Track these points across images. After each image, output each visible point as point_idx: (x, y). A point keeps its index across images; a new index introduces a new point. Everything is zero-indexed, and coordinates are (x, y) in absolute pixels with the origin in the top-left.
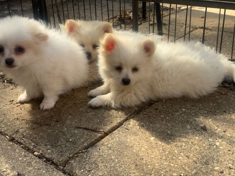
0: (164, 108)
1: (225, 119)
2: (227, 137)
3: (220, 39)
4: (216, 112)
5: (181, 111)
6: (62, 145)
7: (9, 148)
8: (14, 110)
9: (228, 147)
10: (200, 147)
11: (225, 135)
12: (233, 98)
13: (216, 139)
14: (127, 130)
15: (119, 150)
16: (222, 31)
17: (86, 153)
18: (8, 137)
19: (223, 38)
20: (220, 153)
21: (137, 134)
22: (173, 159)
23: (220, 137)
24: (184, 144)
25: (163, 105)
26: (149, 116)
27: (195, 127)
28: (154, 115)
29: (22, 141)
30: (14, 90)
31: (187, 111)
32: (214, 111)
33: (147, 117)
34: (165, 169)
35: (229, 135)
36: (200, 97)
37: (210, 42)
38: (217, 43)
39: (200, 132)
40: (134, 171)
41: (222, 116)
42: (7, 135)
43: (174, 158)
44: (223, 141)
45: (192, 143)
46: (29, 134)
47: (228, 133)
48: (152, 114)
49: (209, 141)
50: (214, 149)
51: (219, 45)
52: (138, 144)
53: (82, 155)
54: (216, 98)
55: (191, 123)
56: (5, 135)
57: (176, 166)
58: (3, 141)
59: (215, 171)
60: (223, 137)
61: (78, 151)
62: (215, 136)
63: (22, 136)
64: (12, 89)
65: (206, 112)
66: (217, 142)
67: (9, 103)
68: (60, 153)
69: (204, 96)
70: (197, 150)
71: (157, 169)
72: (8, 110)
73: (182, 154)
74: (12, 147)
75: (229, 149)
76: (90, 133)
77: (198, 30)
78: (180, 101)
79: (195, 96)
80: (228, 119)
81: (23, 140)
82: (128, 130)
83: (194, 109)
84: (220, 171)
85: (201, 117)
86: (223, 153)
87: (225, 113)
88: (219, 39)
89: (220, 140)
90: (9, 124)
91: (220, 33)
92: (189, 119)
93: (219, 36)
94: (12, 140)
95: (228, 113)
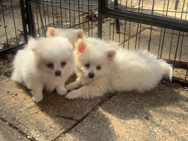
0: (120, 100)
1: (161, 110)
2: (162, 125)
3: (162, 39)
4: (156, 105)
5: (132, 103)
6: (47, 131)
7: (9, 132)
8: (10, 100)
9: (162, 133)
10: (143, 133)
11: (161, 124)
12: (168, 93)
13: (155, 127)
14: (93, 119)
15: (88, 135)
16: (164, 32)
17: (64, 137)
18: (8, 123)
19: (164, 38)
20: (156, 138)
21: (100, 122)
23: (157, 125)
24: (132, 131)
25: (119, 98)
26: (108, 108)
27: (141, 117)
28: (112, 107)
29: (18, 127)
30: (9, 82)
31: (135, 103)
32: (155, 103)
33: (107, 108)
35: (164, 124)
36: (145, 91)
37: (155, 41)
38: (160, 42)
39: (144, 121)
41: (160, 108)
42: (7, 121)
44: (159, 129)
45: (138, 130)
46: (23, 121)
47: (163, 122)
48: (111, 106)
49: (149, 128)
50: (152, 135)
51: (161, 45)
52: (100, 130)
53: (62, 139)
54: (156, 92)
55: (138, 113)
56: (5, 121)
58: (5, 127)
60: (160, 125)
61: (59, 135)
62: (154, 125)
63: (18, 123)
64: (8, 82)
65: (149, 104)
66: (155, 129)
67: (7, 94)
68: (46, 137)
69: (148, 91)
70: (141, 136)
72: (6, 100)
73: (131, 138)
74: (11, 132)
75: (163, 135)
76: (67, 121)
77: (147, 30)
78: (131, 95)
80: (164, 110)
81: (19, 126)
82: (94, 118)
83: (141, 102)
85: (145, 108)
86: (159, 138)
87: (162, 106)
89: (157, 128)
90: (8, 112)
91: (163, 33)
92: (137, 111)
93: (161, 37)
94: (11, 125)
95: (164, 106)
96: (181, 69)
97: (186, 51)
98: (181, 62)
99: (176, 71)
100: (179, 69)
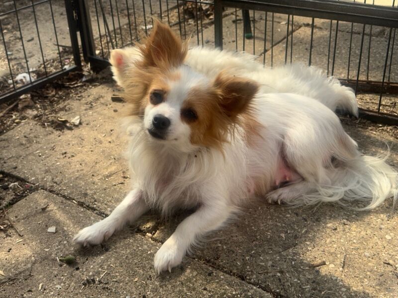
3: (333, 44)
7: (81, 215)
8: (71, 166)
16: (335, 30)
18: (75, 202)
19: (337, 42)
22: (279, 218)
29: (95, 206)
30: (61, 136)
34: (271, 229)
37: (320, 49)
38: (329, 51)
40: (236, 234)
42: (74, 199)
43: (281, 216)
46: (101, 197)
51: (332, 55)
56: (70, 199)
57: (284, 225)
58: (71, 208)
59: (328, 228)
63: (93, 200)
64: (59, 136)
67: (62, 157)
71: (263, 229)
72: (63, 166)
74: (85, 214)
77: (303, 28)
81: (95, 204)
84: (333, 228)
88: (331, 44)
90: (71, 185)
91: (333, 33)
93: (332, 40)
94: (81, 204)
96: (371, 95)
97: (377, 63)
98: (369, 82)
99: (362, 99)
100: (367, 95)
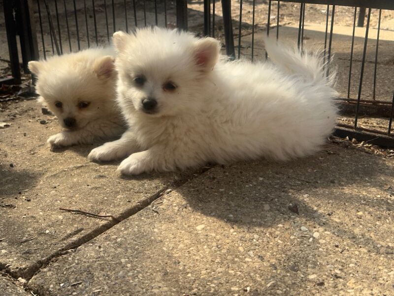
0: (227, 176)
1: (332, 193)
2: (334, 223)
4: (317, 182)
5: (257, 181)
6: (31, 241)
9: (335, 240)
10: (284, 241)
11: (330, 221)
12: (348, 161)
13: (315, 227)
14: (155, 214)
15: (137, 247)
17: (73, 254)
20: (319, 251)
21: (173, 220)
22: (234, 262)
23: (322, 224)
24: (256, 236)
25: (224, 172)
26: (198, 190)
27: (279, 207)
28: (206, 189)
31: (266, 181)
32: (314, 180)
33: (194, 191)
34: (218, 279)
35: (338, 221)
36: (292, 159)
39: (286, 216)
40: (160, 285)
41: (327, 190)
43: (236, 259)
44: (326, 230)
45: (271, 234)
47: (335, 218)
48: (203, 187)
49: (300, 230)
50: (308, 244)
52: (172, 236)
53: (66, 258)
54: (319, 159)
55: (272, 200)
57: (239, 273)
59: (310, 281)
60: (327, 224)
61: (60, 250)
62: (313, 223)
65: (300, 182)
66: (315, 231)
68: (24, 256)
69: (299, 159)
70: (279, 246)
71: (204, 279)
73: (251, 253)
75: (337, 244)
76: (87, 220)
78: (256, 165)
79: (282, 157)
80: (338, 193)
82: (158, 213)
83: (279, 179)
84: (318, 282)
85: (291, 190)
86: (325, 250)
87: (332, 185)
89: (321, 229)
92: (268, 195)
95: (337, 185)
98: (375, 103)
99: (366, 123)
100: (373, 119)
